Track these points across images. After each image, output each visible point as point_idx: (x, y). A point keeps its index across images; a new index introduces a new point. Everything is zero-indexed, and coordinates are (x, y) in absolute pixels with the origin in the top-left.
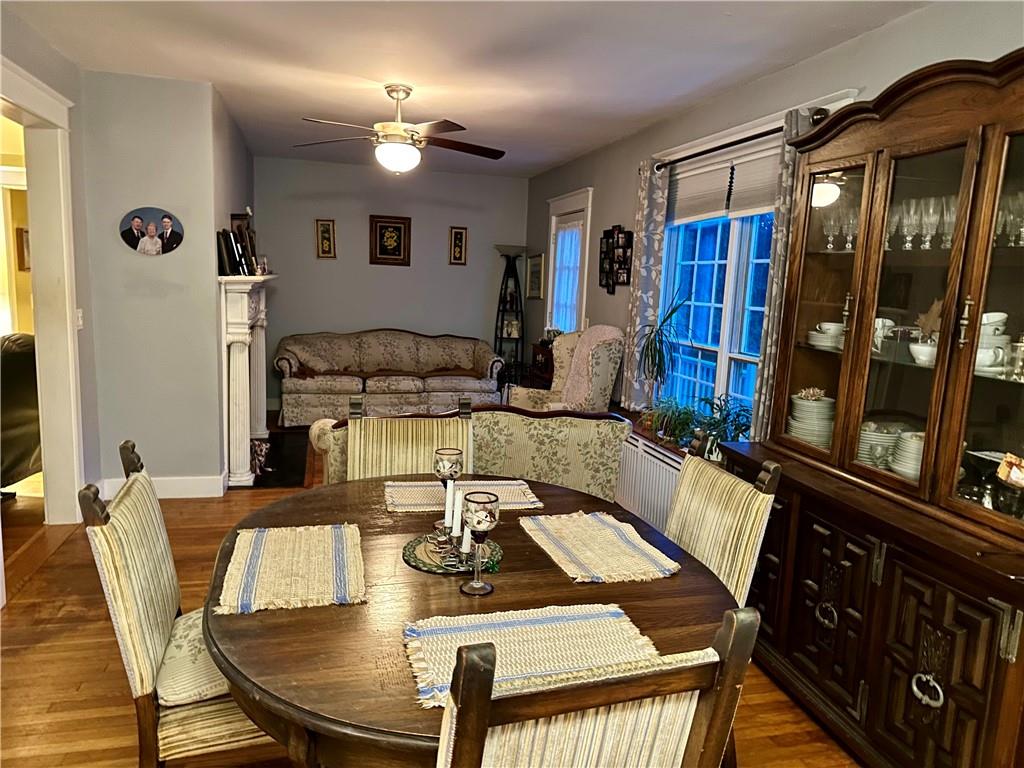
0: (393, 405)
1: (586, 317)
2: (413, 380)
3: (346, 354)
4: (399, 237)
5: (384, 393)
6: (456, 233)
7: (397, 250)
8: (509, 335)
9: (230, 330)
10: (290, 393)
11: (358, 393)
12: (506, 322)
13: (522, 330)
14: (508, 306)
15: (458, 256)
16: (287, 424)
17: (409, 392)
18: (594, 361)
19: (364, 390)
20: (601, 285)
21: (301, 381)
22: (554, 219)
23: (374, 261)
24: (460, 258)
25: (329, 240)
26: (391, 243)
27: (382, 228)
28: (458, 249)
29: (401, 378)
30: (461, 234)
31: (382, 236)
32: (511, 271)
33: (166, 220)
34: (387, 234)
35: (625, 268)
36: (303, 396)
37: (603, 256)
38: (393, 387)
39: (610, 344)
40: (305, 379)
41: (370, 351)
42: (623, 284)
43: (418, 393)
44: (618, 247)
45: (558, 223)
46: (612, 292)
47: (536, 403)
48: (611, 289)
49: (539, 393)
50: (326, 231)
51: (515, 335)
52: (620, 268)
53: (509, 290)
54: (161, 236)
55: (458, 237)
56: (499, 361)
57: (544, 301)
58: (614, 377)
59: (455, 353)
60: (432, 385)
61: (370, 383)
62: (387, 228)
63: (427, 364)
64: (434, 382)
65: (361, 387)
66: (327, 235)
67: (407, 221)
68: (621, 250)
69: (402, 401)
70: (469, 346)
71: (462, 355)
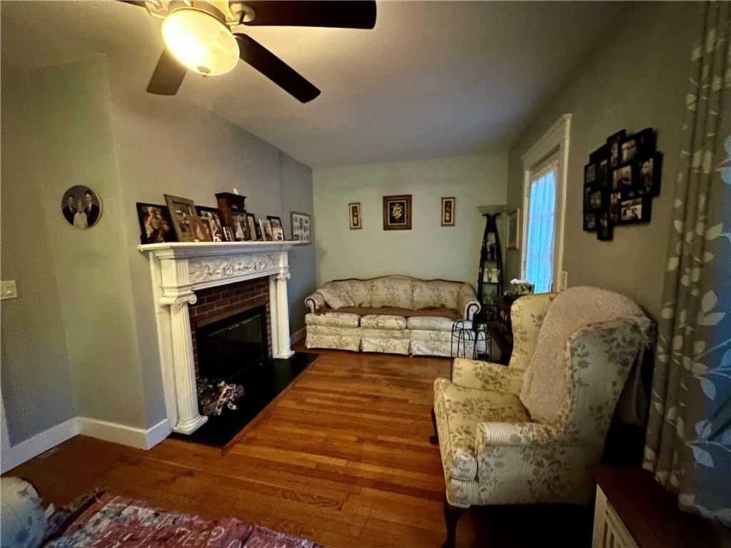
0: (382, 338)
1: (564, 269)
2: (396, 319)
3: (361, 294)
4: (403, 210)
5: (374, 328)
6: (446, 202)
7: (402, 219)
8: (490, 280)
9: (166, 294)
10: (311, 324)
11: (354, 327)
12: (486, 270)
13: (501, 277)
14: (489, 256)
15: (448, 219)
16: (309, 346)
17: (393, 329)
18: (577, 360)
19: (359, 325)
20: (586, 228)
21: (317, 317)
22: (527, 173)
23: (386, 228)
24: (450, 221)
25: (357, 216)
26: (397, 214)
27: (391, 204)
28: (448, 214)
29: (388, 316)
30: (450, 202)
31: (391, 210)
32: (491, 227)
33: (88, 195)
34: (395, 208)
35: (637, 196)
36: (319, 327)
37: (589, 189)
38: (380, 324)
39: (612, 331)
40: (319, 315)
41: (376, 292)
42: (634, 221)
43: (401, 329)
44: (621, 165)
45: (531, 176)
46: (606, 235)
47: (487, 382)
48: (605, 234)
49: (490, 369)
50: (355, 210)
51: (495, 280)
52: (624, 198)
53: (489, 244)
54: (86, 211)
55: (448, 205)
56: (475, 305)
57: (519, 252)
58: (620, 387)
59: (442, 294)
60: (413, 324)
61: (363, 320)
62: (394, 204)
63: (418, 303)
64: (414, 321)
65: (357, 323)
66: (356, 214)
67: (409, 198)
68: (627, 169)
69: (389, 335)
70: (454, 288)
71: (447, 296)
